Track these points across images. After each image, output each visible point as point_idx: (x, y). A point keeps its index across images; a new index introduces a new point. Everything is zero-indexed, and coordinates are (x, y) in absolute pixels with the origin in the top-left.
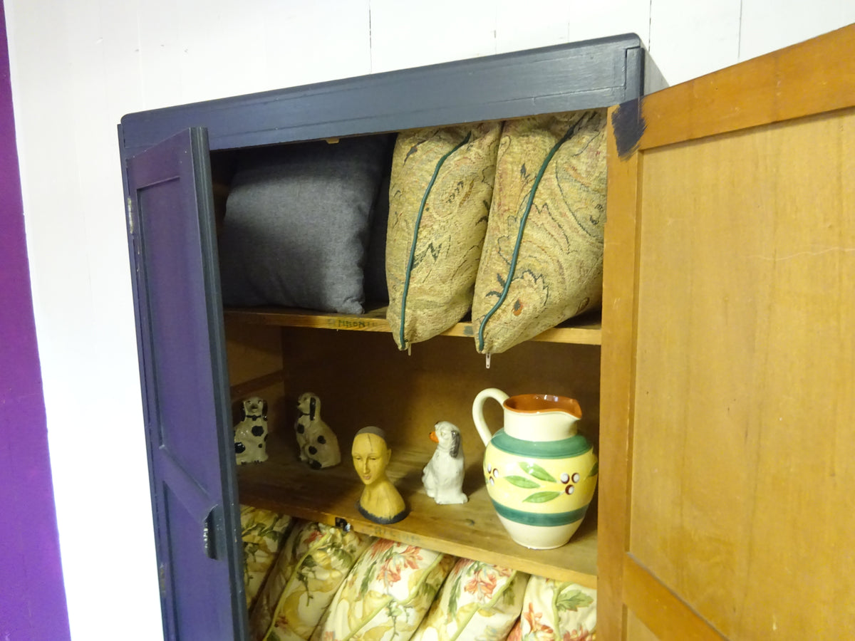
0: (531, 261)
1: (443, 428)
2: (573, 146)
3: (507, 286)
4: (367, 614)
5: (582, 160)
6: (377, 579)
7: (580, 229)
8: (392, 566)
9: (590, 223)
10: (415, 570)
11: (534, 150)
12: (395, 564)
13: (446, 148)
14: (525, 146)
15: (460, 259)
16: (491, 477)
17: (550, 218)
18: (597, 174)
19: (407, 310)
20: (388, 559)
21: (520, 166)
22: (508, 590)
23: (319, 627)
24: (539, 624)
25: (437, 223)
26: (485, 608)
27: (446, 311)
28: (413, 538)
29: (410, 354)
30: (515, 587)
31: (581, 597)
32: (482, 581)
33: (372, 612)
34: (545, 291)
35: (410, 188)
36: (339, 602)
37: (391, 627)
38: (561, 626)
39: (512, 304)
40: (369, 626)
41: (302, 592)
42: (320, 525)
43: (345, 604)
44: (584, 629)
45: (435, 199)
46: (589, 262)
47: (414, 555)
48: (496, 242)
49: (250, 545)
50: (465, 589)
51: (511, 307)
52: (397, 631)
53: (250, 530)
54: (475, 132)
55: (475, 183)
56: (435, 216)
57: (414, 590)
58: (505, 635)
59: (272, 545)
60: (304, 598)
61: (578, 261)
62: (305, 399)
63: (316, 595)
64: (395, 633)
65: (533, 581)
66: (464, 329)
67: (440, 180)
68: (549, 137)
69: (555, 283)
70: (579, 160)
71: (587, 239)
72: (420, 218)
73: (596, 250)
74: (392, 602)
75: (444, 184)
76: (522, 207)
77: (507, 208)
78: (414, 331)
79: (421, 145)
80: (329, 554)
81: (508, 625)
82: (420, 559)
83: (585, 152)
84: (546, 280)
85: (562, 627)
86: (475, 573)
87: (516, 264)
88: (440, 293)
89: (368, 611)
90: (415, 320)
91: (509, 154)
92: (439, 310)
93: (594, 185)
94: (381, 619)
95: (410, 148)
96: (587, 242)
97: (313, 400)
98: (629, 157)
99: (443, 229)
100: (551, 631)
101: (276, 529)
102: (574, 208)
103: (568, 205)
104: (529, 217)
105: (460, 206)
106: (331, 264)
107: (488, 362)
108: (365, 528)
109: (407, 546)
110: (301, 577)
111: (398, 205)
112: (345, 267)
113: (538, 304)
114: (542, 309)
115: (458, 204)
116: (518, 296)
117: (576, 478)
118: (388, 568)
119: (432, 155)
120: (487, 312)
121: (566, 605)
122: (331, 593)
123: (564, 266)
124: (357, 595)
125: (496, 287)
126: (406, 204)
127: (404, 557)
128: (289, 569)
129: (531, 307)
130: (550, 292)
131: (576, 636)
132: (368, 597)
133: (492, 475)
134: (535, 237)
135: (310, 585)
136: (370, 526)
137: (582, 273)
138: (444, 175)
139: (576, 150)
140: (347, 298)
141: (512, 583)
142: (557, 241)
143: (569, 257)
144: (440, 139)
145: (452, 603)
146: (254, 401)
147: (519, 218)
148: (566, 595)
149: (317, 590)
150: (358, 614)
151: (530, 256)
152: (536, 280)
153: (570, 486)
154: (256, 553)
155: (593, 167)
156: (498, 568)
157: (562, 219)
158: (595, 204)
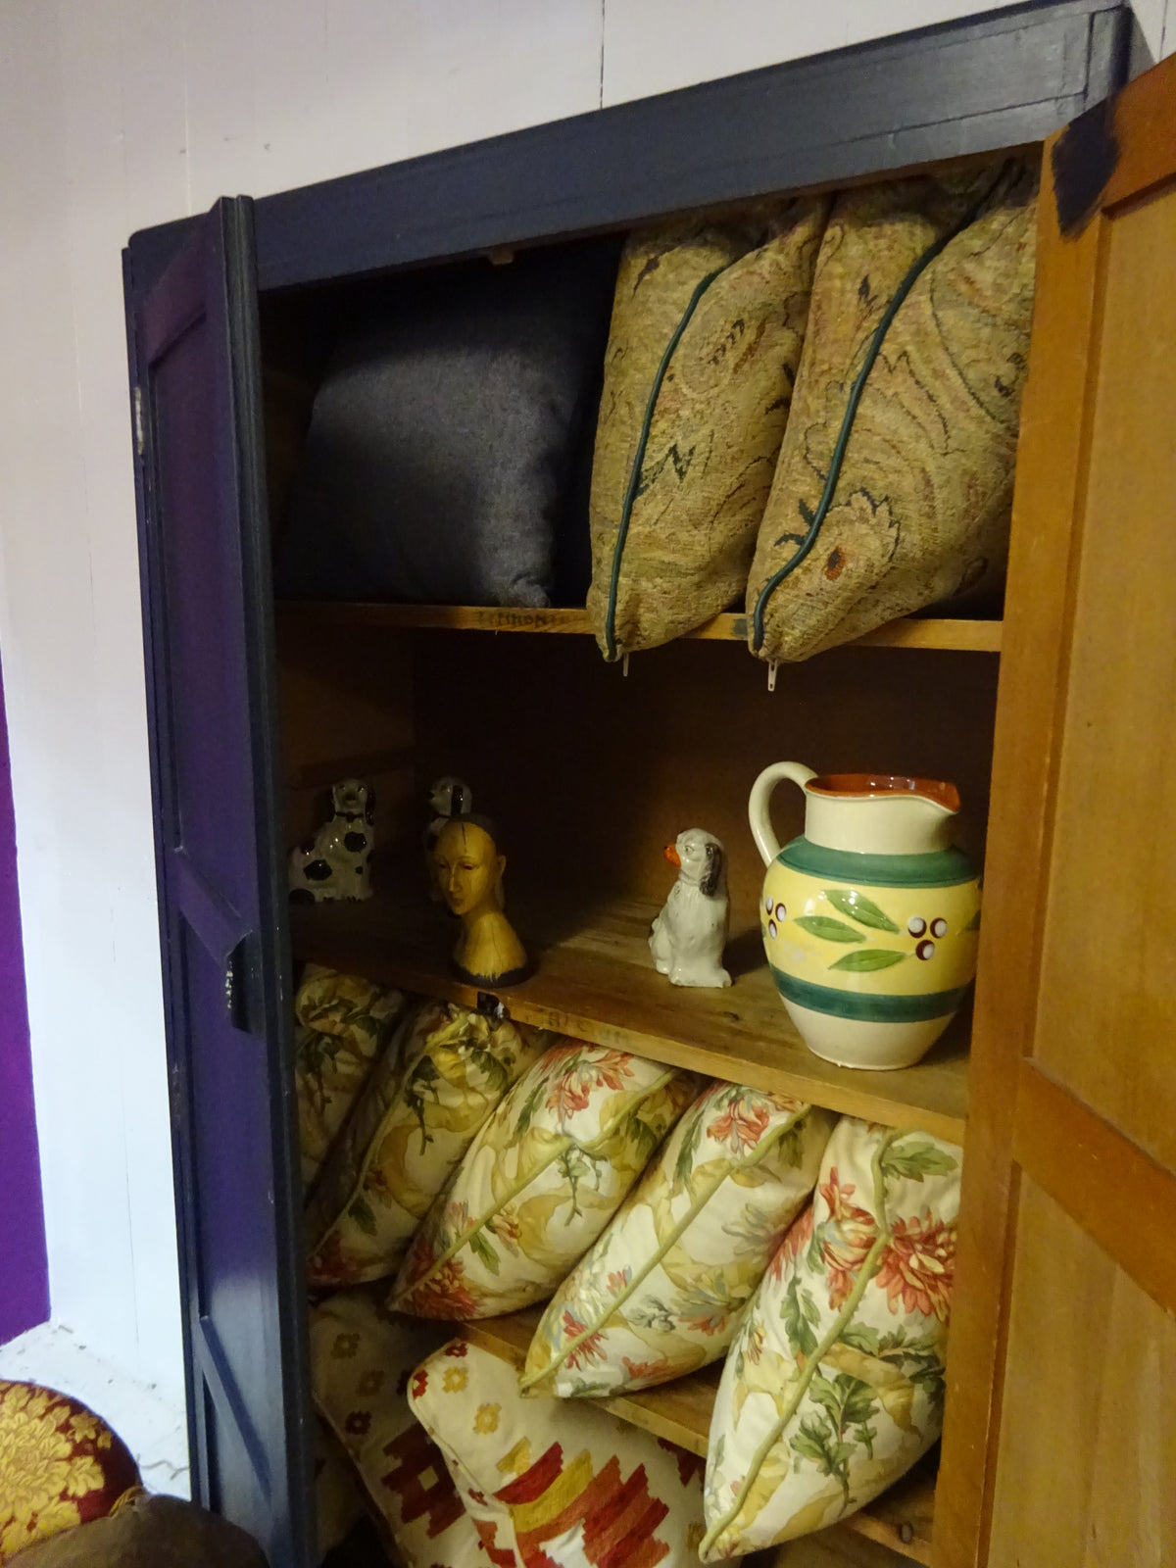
0: (868, 470)
1: (691, 839)
2: (972, 238)
3: (816, 521)
4: (526, 1170)
5: (988, 263)
6: (546, 1107)
7: (973, 403)
8: (574, 1083)
9: (995, 392)
10: (617, 1091)
11: (890, 248)
12: (580, 1079)
13: (716, 261)
14: (871, 245)
15: (730, 480)
16: (772, 922)
17: (911, 381)
18: (1016, 290)
19: (621, 579)
20: (569, 1072)
21: (859, 281)
22: (790, 1136)
23: (442, 1197)
24: (847, 1206)
25: (689, 404)
26: (744, 1167)
27: (699, 586)
28: (617, 1034)
29: (626, 674)
30: (804, 1133)
31: (931, 1156)
32: (741, 1119)
33: (534, 1164)
34: (893, 532)
35: (640, 339)
36: (480, 1148)
37: (569, 1198)
38: (887, 1207)
39: (825, 557)
40: (528, 1193)
41: (411, 1129)
42: (452, 1006)
43: (489, 1153)
44: (935, 1218)
45: (685, 356)
46: (989, 476)
47: (618, 1067)
48: (801, 437)
49: (327, 1040)
50: (709, 1133)
51: (822, 562)
52: (579, 1207)
53: (326, 1010)
54: (774, 225)
55: (768, 326)
56: (685, 390)
57: (610, 1123)
58: (782, 1227)
59: (367, 1043)
60: (416, 1138)
61: (965, 472)
62: (444, 787)
63: (437, 1134)
64: (575, 1211)
65: (844, 1127)
66: (733, 624)
67: (699, 318)
68: (923, 226)
69: (914, 515)
70: (980, 263)
71: (985, 427)
72: (656, 396)
73: (1003, 450)
74: (571, 1149)
75: (705, 325)
76: (855, 362)
77: (825, 367)
78: (633, 622)
79: (667, 254)
80: (463, 1058)
81: (788, 1206)
82: (628, 1074)
83: (994, 249)
84: (897, 510)
85: (890, 1210)
86: (730, 1104)
87: (836, 478)
88: (686, 548)
89: (527, 1164)
90: (636, 600)
91: (840, 260)
92: (685, 581)
93: (1009, 310)
94: (550, 1181)
95: (645, 262)
96: (987, 432)
97: (457, 791)
98: (1082, 230)
99: (699, 416)
100: (870, 1221)
101: (374, 1014)
102: (964, 360)
103: (951, 355)
104: (868, 381)
105: (735, 371)
106: (493, 510)
107: (772, 680)
108: (531, 1013)
109: (607, 1051)
110: (413, 1100)
111: (616, 377)
112: (518, 517)
113: (877, 557)
114: (884, 570)
115: (732, 365)
116: (838, 542)
117: (940, 928)
118: (567, 1087)
119: (686, 272)
120: (773, 574)
121: (900, 1168)
122: (467, 1134)
123: (936, 480)
124: (510, 1136)
125: (796, 524)
126: (632, 372)
127: (599, 1069)
128: (392, 1083)
129: (862, 563)
130: (902, 534)
131: (917, 1230)
132: (529, 1139)
133: (773, 916)
134: (878, 420)
135: (430, 1115)
136: (541, 1010)
137: (973, 499)
138: (706, 308)
139: (976, 245)
140: (519, 577)
141: (799, 1124)
142: (924, 428)
143: (948, 462)
144: (705, 243)
145: (684, 1159)
146: (351, 785)
147: (849, 383)
148: (902, 1149)
149: (440, 1126)
150: (510, 1172)
151: (867, 461)
152: (875, 507)
153: (927, 943)
154: (336, 1056)
155: (1007, 275)
156: (776, 1098)
157: (937, 383)
158: (1008, 352)
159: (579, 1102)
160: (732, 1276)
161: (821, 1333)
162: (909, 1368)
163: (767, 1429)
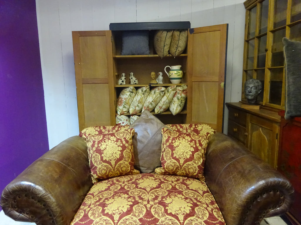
0: (180, 45)
11: (178, 33)
13: (167, 32)
17: (181, 40)
19: (164, 52)
54: (170, 31)
67: (167, 36)
72: (165, 40)
76: (178, 39)
81: (175, 93)
91: (175, 33)
92: (167, 53)
95: (161, 32)
98: (191, 34)
102: (184, 40)
114: (180, 51)
123: (183, 46)
124: (153, 94)
125: (176, 48)
130: (182, 49)
133: (172, 74)
139: (182, 33)
142: (182, 43)
159: (161, 89)
160: (172, 99)
161: (180, 98)
162: (184, 99)
163: (177, 106)
